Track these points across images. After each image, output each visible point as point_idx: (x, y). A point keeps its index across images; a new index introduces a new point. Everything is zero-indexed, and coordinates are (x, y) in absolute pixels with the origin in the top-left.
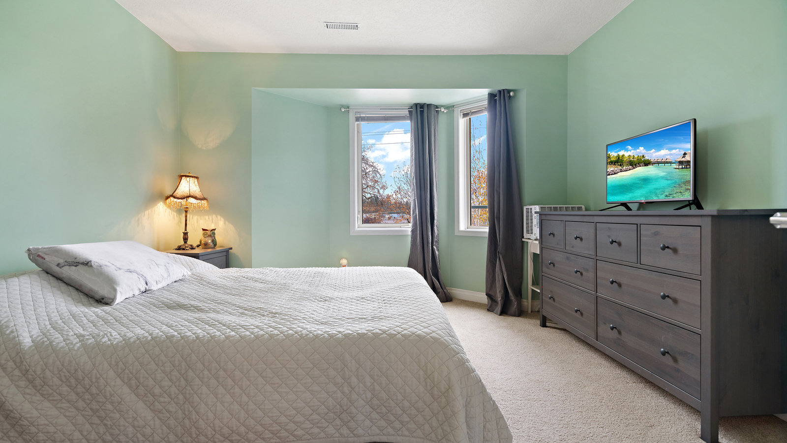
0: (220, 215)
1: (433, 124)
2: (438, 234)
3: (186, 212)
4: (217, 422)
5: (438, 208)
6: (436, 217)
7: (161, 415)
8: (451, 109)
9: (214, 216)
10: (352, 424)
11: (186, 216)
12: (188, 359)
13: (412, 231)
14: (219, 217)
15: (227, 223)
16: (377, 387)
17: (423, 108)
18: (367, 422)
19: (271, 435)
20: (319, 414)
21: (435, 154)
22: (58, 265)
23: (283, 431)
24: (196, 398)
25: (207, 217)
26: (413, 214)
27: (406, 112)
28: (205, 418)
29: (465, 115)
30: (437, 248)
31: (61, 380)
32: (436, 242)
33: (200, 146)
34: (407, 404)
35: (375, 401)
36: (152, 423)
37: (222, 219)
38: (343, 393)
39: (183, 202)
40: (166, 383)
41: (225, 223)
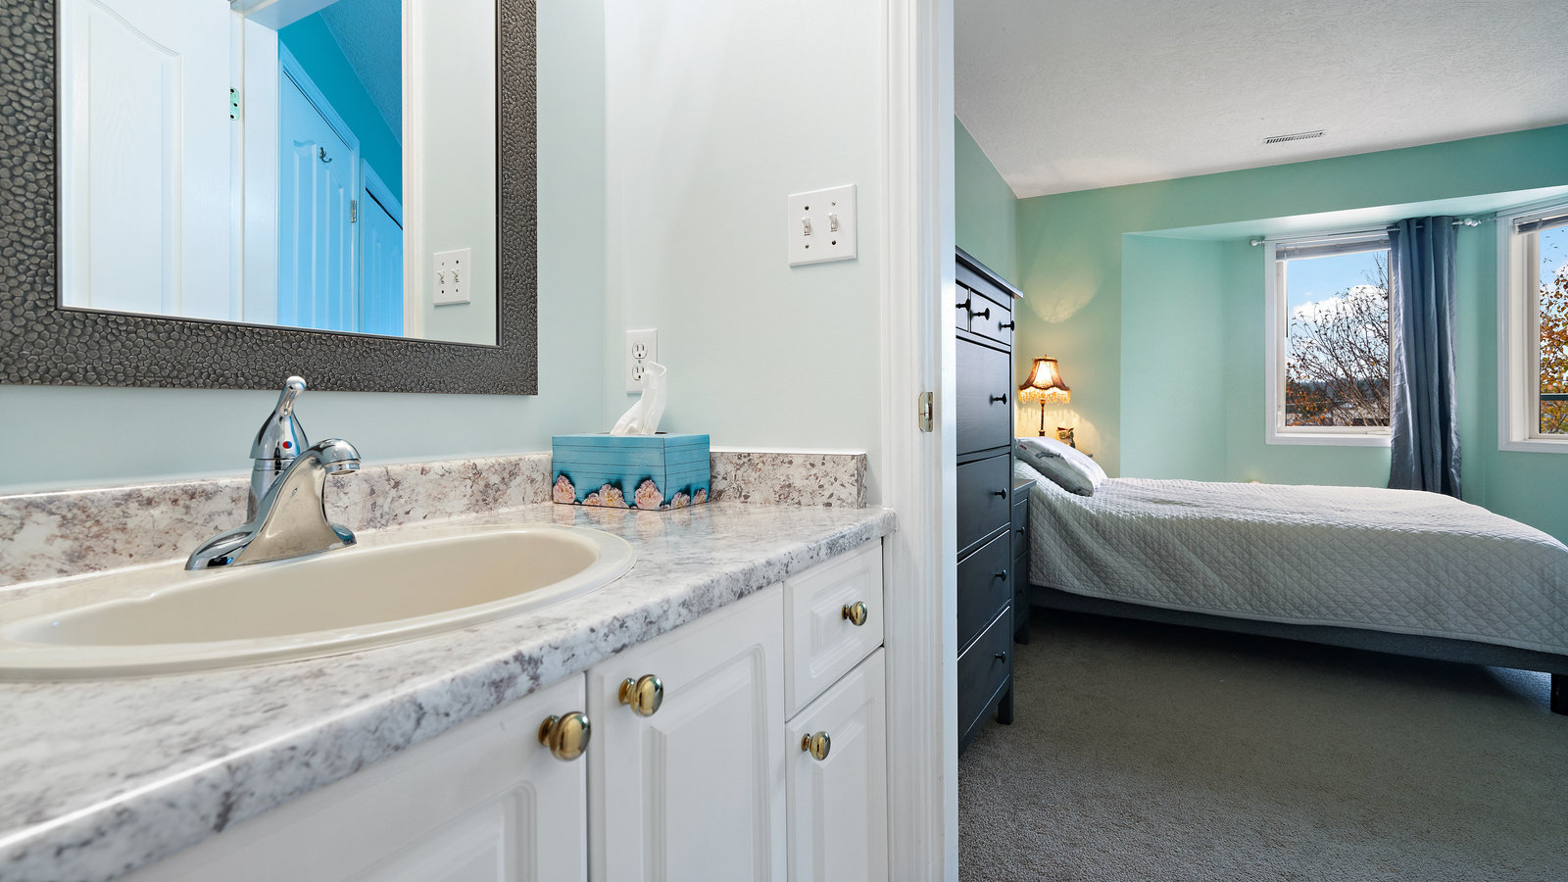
0: (1075, 411)
1: (1446, 250)
2: (1459, 447)
3: (1043, 405)
4: (1288, 592)
5: (1457, 401)
6: (1453, 417)
7: (1228, 580)
8: (1489, 220)
9: (1065, 411)
10: (1442, 617)
11: (1043, 411)
12: (1248, 536)
13: (1396, 441)
14: (1072, 412)
15: (1083, 420)
16: (1473, 584)
17: (1423, 224)
18: (1461, 619)
19: (1344, 613)
20: (1398, 602)
21: (1450, 304)
22: (1037, 456)
23: (1357, 611)
24: (1263, 570)
25: (1055, 413)
26: (1398, 409)
27: (1385, 235)
28: (1275, 586)
29: (1524, 228)
30: (1457, 471)
31: (1132, 542)
32: (1457, 461)
33: (1046, 319)
34: (1515, 605)
35: (1471, 598)
36: (1220, 585)
37: (1077, 416)
38: (1429, 585)
39: (1041, 392)
40: (1229, 554)
41: (1080, 421)
